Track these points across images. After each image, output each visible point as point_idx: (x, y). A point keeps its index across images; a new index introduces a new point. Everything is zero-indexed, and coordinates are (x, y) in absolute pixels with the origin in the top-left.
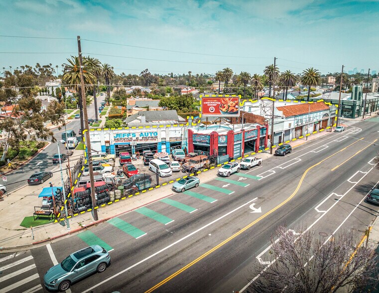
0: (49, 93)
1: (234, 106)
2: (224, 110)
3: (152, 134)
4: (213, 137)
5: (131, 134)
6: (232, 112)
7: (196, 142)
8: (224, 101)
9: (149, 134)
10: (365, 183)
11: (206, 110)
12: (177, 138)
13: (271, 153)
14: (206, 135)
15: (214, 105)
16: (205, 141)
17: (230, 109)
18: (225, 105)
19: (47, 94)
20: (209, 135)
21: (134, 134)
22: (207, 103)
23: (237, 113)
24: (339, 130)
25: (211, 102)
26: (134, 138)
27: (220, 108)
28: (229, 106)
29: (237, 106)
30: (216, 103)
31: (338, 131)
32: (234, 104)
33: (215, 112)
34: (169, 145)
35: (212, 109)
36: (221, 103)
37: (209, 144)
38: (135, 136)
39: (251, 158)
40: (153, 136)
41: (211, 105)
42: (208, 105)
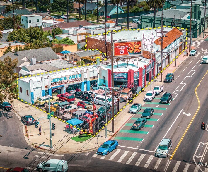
1: (139, 48)
2: (131, 51)
3: (78, 76)
4: (130, 74)
5: (63, 78)
6: (137, 53)
7: (115, 79)
8: (131, 44)
9: (76, 76)
11: (117, 52)
12: (94, 77)
13: (161, 81)
14: (124, 73)
15: (123, 48)
16: (124, 78)
17: (136, 50)
18: (132, 48)
20: (127, 73)
22: (118, 47)
23: (140, 53)
24: (193, 53)
25: (121, 46)
26: (65, 81)
27: (128, 50)
28: (135, 48)
29: (140, 48)
30: (124, 47)
31: (193, 55)
32: (138, 46)
33: (124, 54)
34: (89, 83)
35: (122, 51)
36: (129, 46)
37: (127, 79)
38: (66, 79)
39: (158, 86)
40: (78, 77)
41: (121, 48)
42: (119, 48)
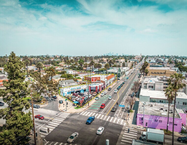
0: (2, 73)
2: (97, 80)
4: (96, 87)
6: (99, 81)
7: (91, 89)
8: (97, 78)
10: (130, 94)
12: (85, 88)
13: (107, 90)
14: (94, 87)
19: (1, 73)
21: (75, 88)
23: (100, 81)
24: (118, 82)
26: (75, 89)
30: (95, 79)
32: (99, 79)
33: (95, 81)
34: (83, 90)
37: (95, 89)
39: (106, 92)
40: (80, 88)
42: (93, 79)
